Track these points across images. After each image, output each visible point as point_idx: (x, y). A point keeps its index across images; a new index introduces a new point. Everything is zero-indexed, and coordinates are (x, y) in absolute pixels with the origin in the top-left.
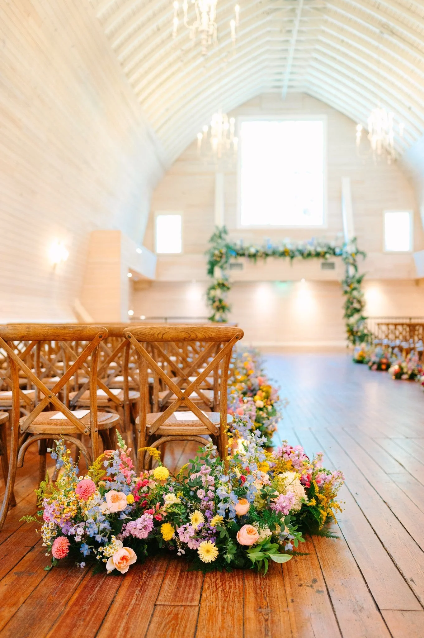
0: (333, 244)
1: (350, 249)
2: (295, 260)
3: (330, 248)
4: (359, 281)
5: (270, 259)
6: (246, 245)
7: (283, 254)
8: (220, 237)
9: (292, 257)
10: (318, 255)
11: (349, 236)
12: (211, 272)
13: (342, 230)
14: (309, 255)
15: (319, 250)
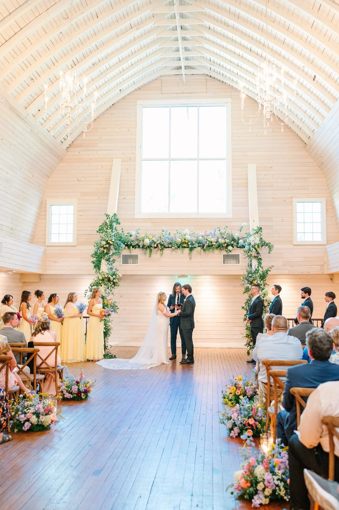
0: (236, 235)
1: (254, 240)
2: (194, 252)
3: (233, 240)
4: (263, 277)
5: (167, 251)
6: (141, 236)
7: (182, 245)
8: (111, 227)
9: (191, 249)
10: (220, 246)
11: (254, 226)
12: (97, 266)
13: (248, 220)
14: (210, 246)
15: (221, 241)
